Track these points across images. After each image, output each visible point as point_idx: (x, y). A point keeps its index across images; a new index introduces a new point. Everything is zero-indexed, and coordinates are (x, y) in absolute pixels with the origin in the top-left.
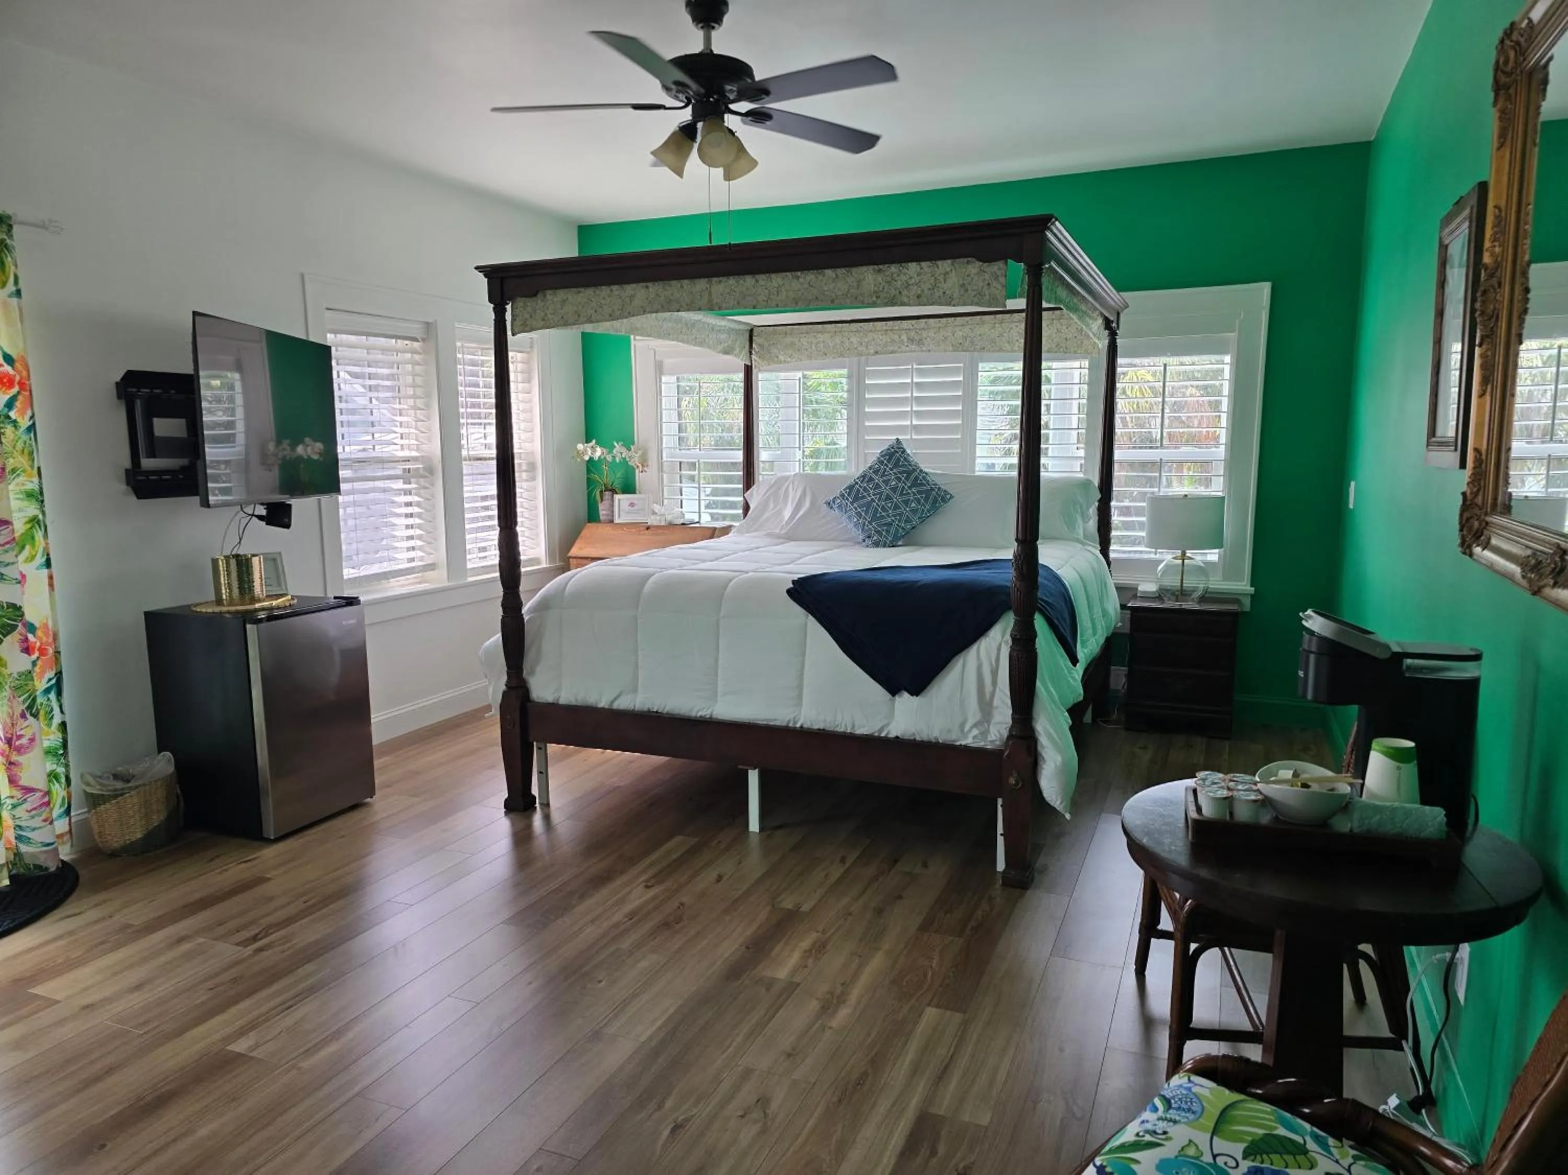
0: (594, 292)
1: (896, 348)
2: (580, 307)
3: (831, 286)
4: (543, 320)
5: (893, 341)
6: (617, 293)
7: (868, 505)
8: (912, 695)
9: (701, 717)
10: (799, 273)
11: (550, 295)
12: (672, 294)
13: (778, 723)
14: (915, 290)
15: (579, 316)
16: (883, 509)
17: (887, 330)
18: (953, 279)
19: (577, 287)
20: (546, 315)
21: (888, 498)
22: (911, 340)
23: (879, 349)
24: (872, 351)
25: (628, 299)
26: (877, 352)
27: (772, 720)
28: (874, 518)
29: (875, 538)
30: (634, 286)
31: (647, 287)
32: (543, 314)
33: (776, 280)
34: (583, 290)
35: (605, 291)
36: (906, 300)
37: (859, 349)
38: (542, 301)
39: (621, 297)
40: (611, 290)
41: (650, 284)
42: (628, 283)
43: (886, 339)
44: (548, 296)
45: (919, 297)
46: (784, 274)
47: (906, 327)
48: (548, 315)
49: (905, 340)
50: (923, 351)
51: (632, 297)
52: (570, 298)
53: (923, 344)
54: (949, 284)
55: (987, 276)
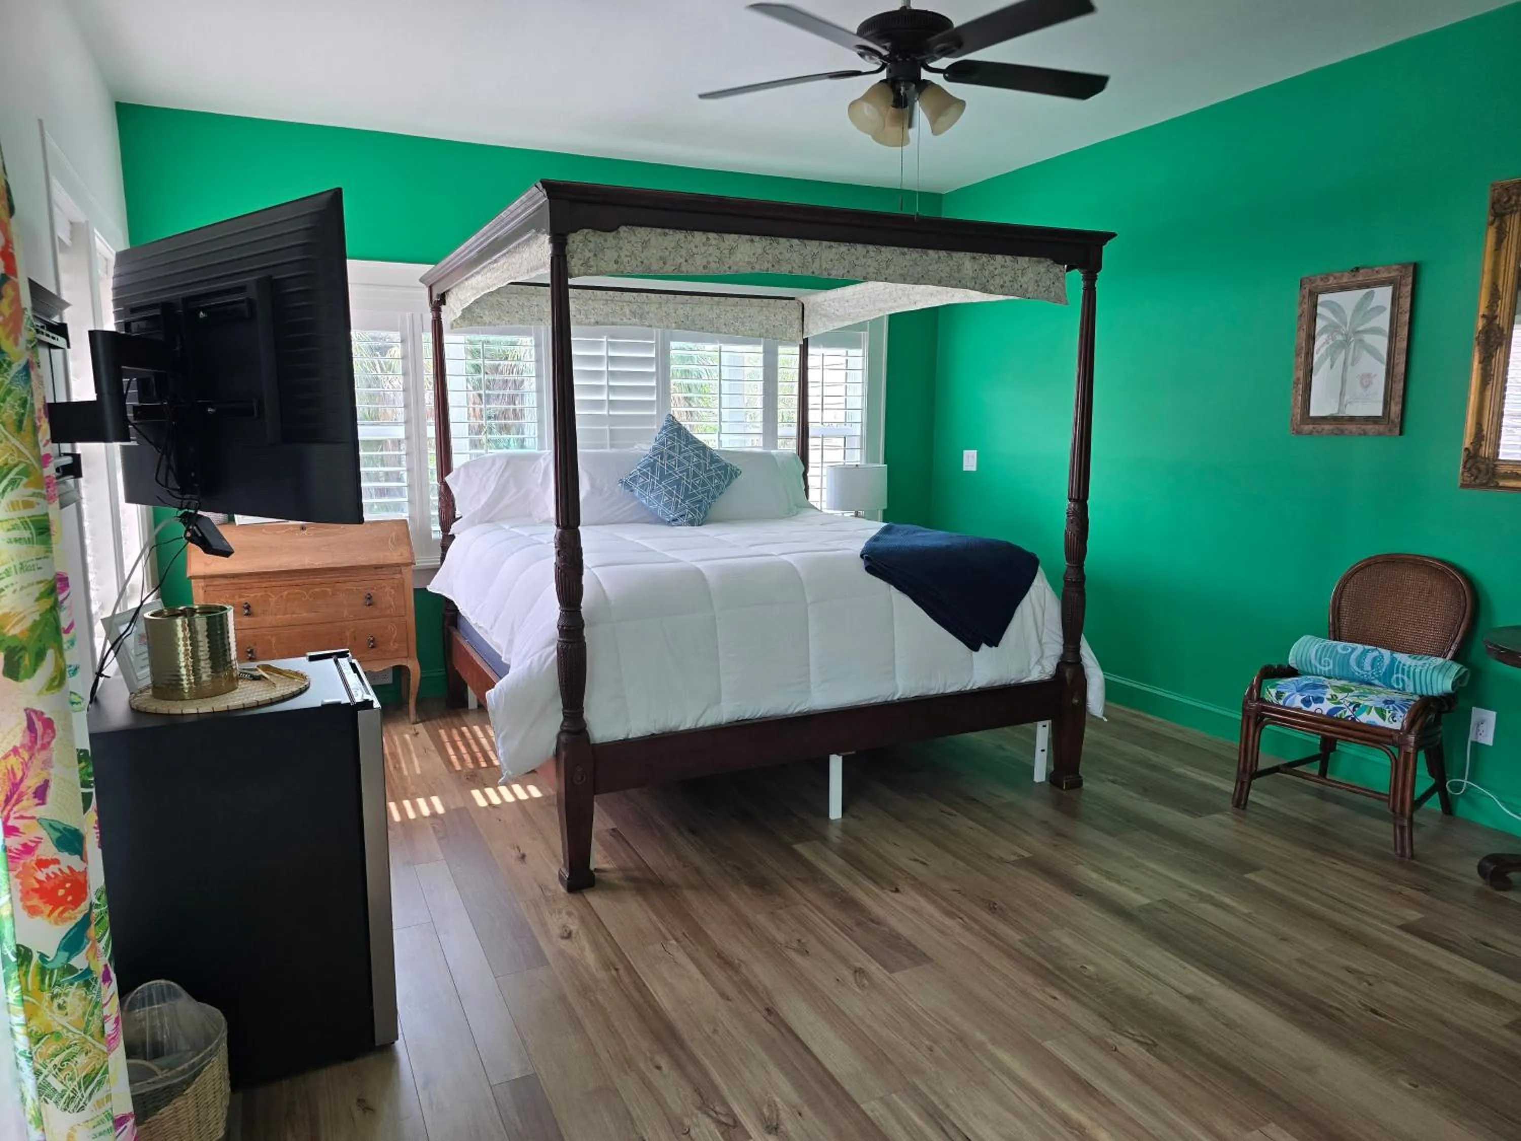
0: (686, 237)
1: (618, 320)
2: (668, 253)
3: (936, 267)
4: (616, 262)
5: (614, 312)
6: (714, 242)
7: (678, 483)
8: (990, 646)
9: (799, 712)
10: (906, 250)
11: (625, 231)
12: (781, 253)
13: (879, 700)
14: (998, 281)
15: (665, 263)
16: (693, 486)
17: (607, 300)
18: (1030, 275)
19: (663, 227)
20: (619, 256)
21: (695, 475)
22: (634, 313)
23: (601, 319)
24: (593, 320)
25: (726, 252)
26: (597, 323)
27: (872, 699)
28: (687, 496)
29: (690, 516)
30: (736, 236)
31: (752, 241)
32: (615, 255)
33: (887, 252)
34: (671, 232)
35: (699, 237)
36: (992, 288)
37: (578, 316)
38: (614, 238)
39: (719, 249)
40: (708, 239)
41: (756, 238)
42: (730, 232)
43: (607, 309)
44: (622, 234)
45: (1002, 286)
46: (893, 248)
47: (627, 299)
48: (623, 257)
49: (628, 312)
50: (643, 325)
51: (732, 250)
52: (653, 240)
53: (646, 319)
54: (1025, 279)
55: (1051, 275)
